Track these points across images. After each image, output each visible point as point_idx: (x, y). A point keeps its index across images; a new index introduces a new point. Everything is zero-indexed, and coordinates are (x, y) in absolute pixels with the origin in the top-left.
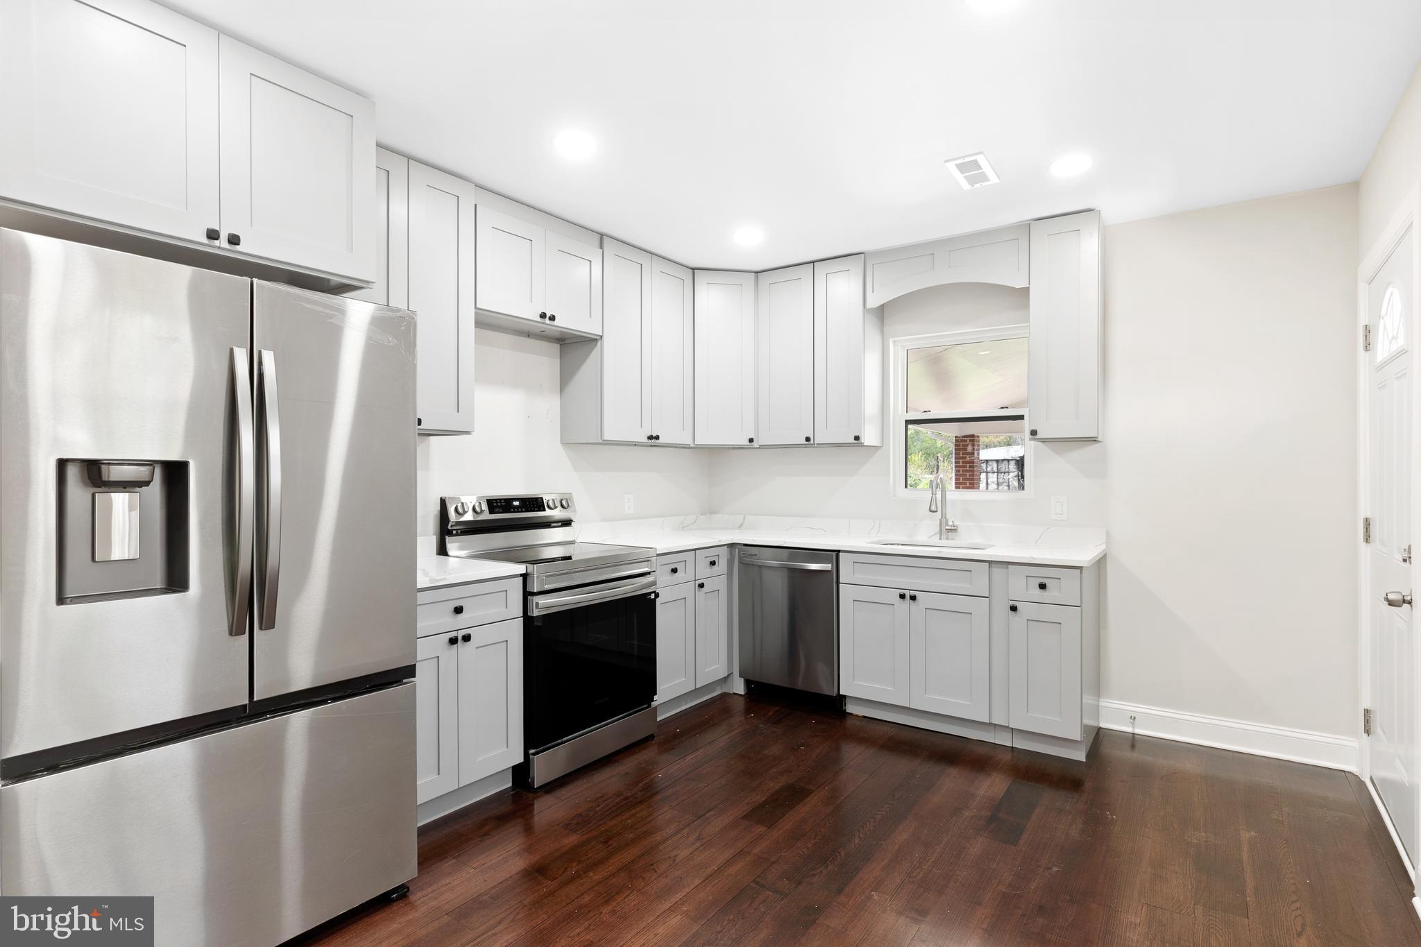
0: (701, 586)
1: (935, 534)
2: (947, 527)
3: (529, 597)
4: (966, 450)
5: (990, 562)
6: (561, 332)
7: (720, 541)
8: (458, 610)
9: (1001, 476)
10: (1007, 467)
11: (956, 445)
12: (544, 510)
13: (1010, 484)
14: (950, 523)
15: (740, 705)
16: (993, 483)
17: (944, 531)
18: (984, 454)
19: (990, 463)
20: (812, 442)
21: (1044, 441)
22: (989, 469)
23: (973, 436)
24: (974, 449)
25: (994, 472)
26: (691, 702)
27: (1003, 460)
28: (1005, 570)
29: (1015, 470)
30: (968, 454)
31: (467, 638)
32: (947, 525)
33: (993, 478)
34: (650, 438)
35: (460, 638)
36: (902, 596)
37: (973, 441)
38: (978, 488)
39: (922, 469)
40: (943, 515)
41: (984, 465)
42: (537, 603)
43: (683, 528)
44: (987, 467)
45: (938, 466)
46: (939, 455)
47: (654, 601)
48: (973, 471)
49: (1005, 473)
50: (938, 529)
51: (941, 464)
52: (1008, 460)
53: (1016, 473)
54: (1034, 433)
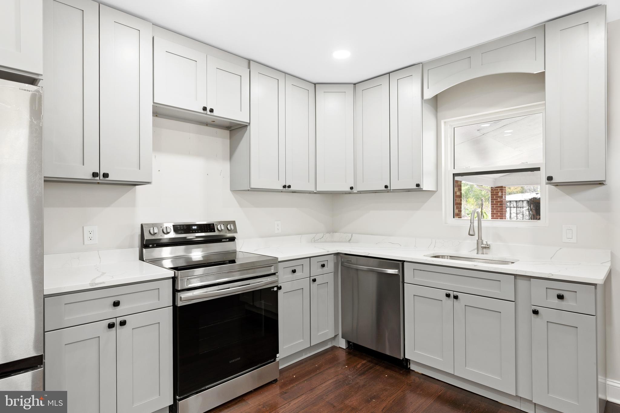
0: (314, 280)
1: (474, 250)
2: (482, 246)
3: (176, 293)
4: (498, 195)
5: (516, 276)
6: (231, 122)
7: (328, 251)
8: (116, 304)
9: (519, 209)
10: (522, 204)
11: (492, 192)
12: (214, 231)
13: (524, 214)
14: (484, 243)
15: (343, 356)
16: (514, 213)
17: (480, 248)
18: (508, 198)
19: (512, 202)
20: (389, 188)
21: (557, 185)
22: (512, 206)
23: (502, 187)
24: (502, 195)
25: (514, 207)
26: (305, 355)
27: (519, 201)
28: (529, 282)
29: (526, 206)
30: (499, 197)
31: (123, 323)
32: (482, 244)
33: (514, 210)
34: (284, 187)
35: (118, 323)
36: (448, 296)
37: (502, 190)
38: (505, 219)
39: (474, 206)
40: (480, 237)
41: (508, 204)
42: (181, 297)
43: (314, 241)
44: (510, 204)
45: (482, 204)
46: (483, 198)
47: (276, 293)
48: (502, 207)
49: (521, 208)
50: (476, 247)
51: (484, 203)
52: (523, 201)
53: (527, 208)
54: (550, 178)
